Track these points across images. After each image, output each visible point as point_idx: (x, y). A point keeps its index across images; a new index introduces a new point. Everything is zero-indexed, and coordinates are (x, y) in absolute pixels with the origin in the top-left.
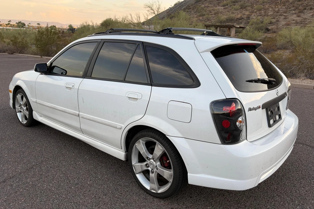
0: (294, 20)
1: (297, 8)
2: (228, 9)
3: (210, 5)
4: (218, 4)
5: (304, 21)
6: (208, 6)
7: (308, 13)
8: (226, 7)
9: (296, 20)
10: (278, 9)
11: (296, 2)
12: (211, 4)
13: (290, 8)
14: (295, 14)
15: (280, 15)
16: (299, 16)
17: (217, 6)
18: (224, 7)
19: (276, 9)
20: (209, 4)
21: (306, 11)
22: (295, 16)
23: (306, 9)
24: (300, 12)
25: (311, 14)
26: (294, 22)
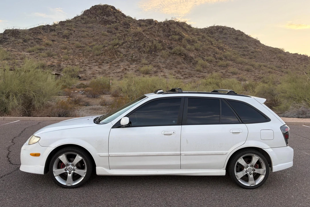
0: (97, 71)
1: (97, 61)
2: (34, 56)
3: (13, 50)
4: (23, 49)
5: (105, 72)
6: (12, 51)
7: (106, 65)
8: (33, 53)
9: (98, 71)
10: (82, 60)
11: (95, 56)
12: (14, 48)
13: (92, 61)
14: (97, 65)
15: (85, 66)
16: (100, 68)
17: (22, 51)
18: (30, 53)
19: (81, 60)
20: (12, 48)
21: (104, 64)
22: (97, 67)
23: (104, 63)
24: (100, 65)
25: (108, 67)
26: (97, 72)
